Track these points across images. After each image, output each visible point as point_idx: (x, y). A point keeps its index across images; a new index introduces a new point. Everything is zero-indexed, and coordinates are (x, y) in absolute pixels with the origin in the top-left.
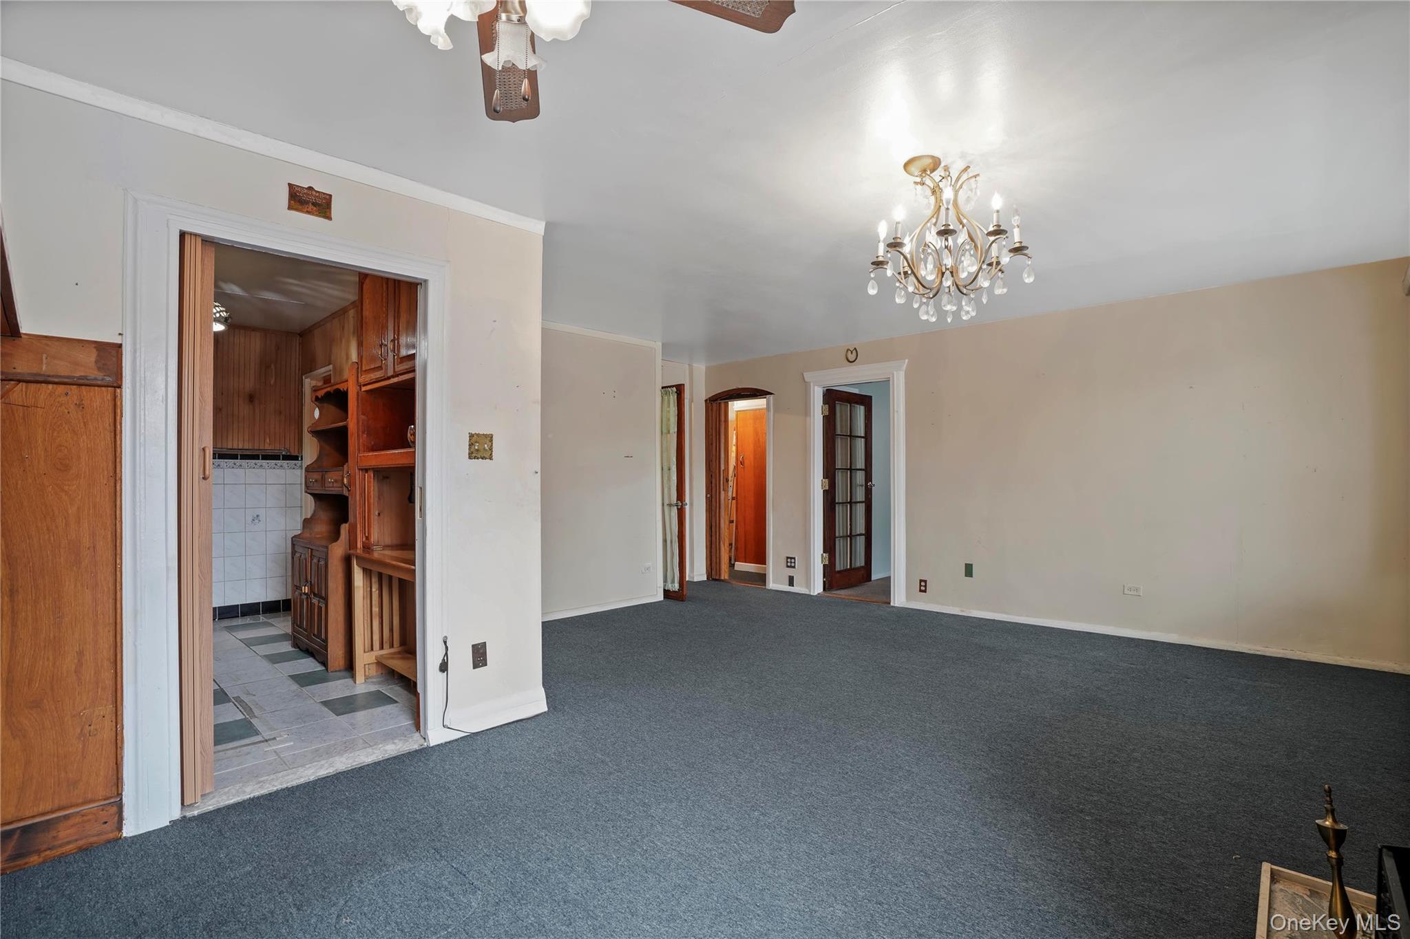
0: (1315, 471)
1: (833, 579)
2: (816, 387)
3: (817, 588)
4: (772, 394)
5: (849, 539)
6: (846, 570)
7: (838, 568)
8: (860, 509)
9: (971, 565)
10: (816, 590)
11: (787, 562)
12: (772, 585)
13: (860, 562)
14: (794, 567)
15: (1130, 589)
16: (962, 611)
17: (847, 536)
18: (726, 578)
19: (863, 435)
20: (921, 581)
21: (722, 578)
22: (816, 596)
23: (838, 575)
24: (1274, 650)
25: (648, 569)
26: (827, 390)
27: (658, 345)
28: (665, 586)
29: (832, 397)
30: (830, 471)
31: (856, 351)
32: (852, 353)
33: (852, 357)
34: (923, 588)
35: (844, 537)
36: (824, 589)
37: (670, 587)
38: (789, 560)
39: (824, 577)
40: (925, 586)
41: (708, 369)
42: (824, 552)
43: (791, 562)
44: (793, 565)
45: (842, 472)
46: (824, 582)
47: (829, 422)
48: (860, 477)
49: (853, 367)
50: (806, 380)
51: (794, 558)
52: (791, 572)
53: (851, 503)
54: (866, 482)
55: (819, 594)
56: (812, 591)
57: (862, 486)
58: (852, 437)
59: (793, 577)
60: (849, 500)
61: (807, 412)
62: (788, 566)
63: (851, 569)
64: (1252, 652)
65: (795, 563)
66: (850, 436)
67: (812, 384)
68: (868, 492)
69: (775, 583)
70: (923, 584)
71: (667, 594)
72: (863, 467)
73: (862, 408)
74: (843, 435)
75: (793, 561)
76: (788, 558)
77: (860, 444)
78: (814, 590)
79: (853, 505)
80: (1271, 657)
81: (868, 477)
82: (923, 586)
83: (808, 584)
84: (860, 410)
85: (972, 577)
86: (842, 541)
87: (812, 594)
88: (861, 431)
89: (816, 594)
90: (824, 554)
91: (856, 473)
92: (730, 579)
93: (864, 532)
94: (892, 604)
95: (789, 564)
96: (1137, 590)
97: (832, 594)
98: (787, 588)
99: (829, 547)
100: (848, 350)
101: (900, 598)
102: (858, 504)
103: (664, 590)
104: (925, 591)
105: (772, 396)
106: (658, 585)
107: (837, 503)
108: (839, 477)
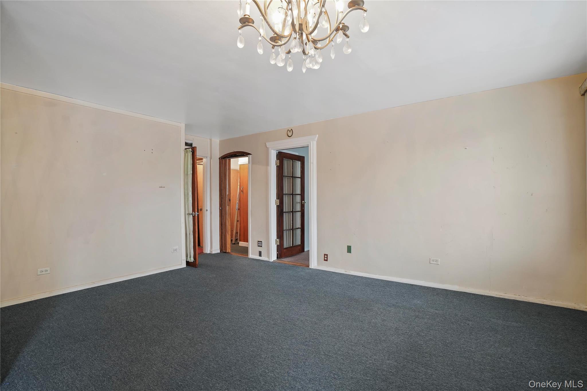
0: (532, 195)
1: (282, 252)
2: (272, 151)
3: (273, 257)
4: (250, 154)
5: (291, 230)
6: (291, 247)
7: (285, 246)
8: (298, 215)
9: (350, 247)
10: (272, 259)
11: (258, 244)
12: (251, 256)
13: (298, 242)
14: (262, 246)
15: (433, 261)
16: (346, 271)
17: (290, 229)
18: (230, 251)
19: (300, 177)
20: (325, 255)
21: (227, 251)
22: (272, 262)
23: (285, 250)
24: (510, 295)
25: (176, 250)
26: (279, 152)
27: (183, 126)
28: (187, 259)
29: (281, 156)
30: (280, 196)
31: (292, 131)
32: (290, 132)
33: (290, 134)
34: (326, 259)
35: (289, 230)
36: (277, 258)
37: (189, 260)
38: (259, 243)
39: (277, 252)
40: (327, 258)
41: (220, 141)
42: (277, 238)
43: (260, 244)
44: (261, 245)
45: (288, 196)
46: (277, 254)
47: (280, 169)
48: (298, 198)
49: (290, 140)
50: (268, 147)
51: (262, 242)
52: (260, 249)
53: (292, 212)
54: (301, 201)
55: (274, 261)
56: (270, 259)
57: (299, 203)
58: (294, 177)
59: (261, 252)
60: (291, 211)
61: (267, 164)
62: (258, 246)
63: (293, 247)
64: (498, 296)
65: (262, 244)
66: (292, 177)
67: (270, 149)
68: (303, 206)
69: (252, 255)
70: (326, 256)
71: (188, 263)
72: (300, 193)
73: (300, 162)
74: (288, 176)
75: (261, 243)
76: (258, 241)
77: (298, 181)
78: (271, 259)
79: (294, 213)
80: (508, 300)
81: (303, 198)
82: (326, 258)
83: (268, 255)
84: (298, 164)
85: (351, 253)
86: (288, 232)
87: (270, 261)
88: (299, 174)
89: (272, 261)
90: (277, 239)
91: (296, 196)
92: (231, 251)
93: (300, 227)
94: (310, 267)
95: (259, 245)
96: (437, 261)
97: (280, 260)
98: (258, 257)
99: (280, 235)
100: (288, 130)
101: (314, 264)
102: (297, 212)
103: (187, 261)
104: (327, 260)
105: (251, 155)
106: (183, 259)
107: (285, 212)
108: (286, 199)
